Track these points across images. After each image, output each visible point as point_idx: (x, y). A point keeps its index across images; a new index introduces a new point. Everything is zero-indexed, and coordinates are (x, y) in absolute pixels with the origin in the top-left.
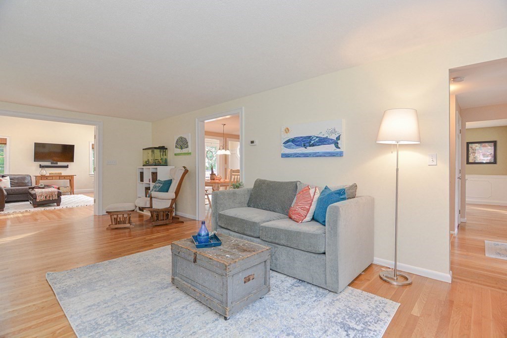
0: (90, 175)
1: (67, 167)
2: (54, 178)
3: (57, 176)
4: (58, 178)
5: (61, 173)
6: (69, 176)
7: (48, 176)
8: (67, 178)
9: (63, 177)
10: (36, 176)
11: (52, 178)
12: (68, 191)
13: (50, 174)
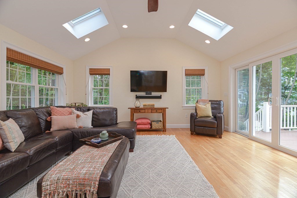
0: (183, 107)
1: (160, 97)
2: (146, 111)
3: (149, 109)
4: (150, 111)
5: (154, 105)
6: (161, 109)
7: (142, 109)
8: (159, 111)
9: (156, 110)
10: (131, 109)
11: (144, 110)
12: (160, 127)
13: (144, 105)
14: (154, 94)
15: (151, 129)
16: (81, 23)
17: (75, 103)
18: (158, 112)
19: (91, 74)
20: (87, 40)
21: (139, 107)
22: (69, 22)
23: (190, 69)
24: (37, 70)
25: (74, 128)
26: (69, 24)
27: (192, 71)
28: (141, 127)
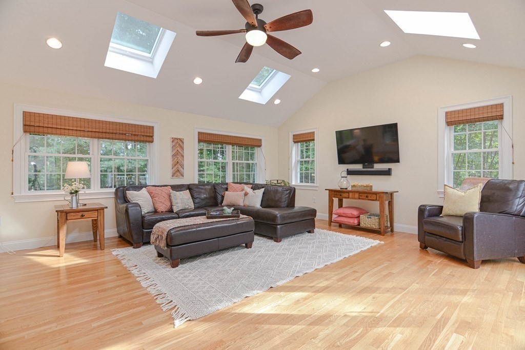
0: (439, 193)
1: (388, 173)
2: (351, 196)
3: (358, 192)
4: (357, 195)
5: (372, 187)
6: (375, 193)
8: (371, 197)
9: (366, 195)
10: (329, 190)
11: (347, 194)
12: (374, 226)
13: (353, 186)
14: (378, 167)
15: (357, 226)
16: (268, 83)
17: (277, 181)
18: (369, 198)
19: (295, 142)
20: (277, 102)
21: (347, 189)
22: (248, 87)
23: (459, 111)
24: (231, 146)
25: (239, 205)
26: (249, 89)
27: (465, 114)
28: (343, 220)
